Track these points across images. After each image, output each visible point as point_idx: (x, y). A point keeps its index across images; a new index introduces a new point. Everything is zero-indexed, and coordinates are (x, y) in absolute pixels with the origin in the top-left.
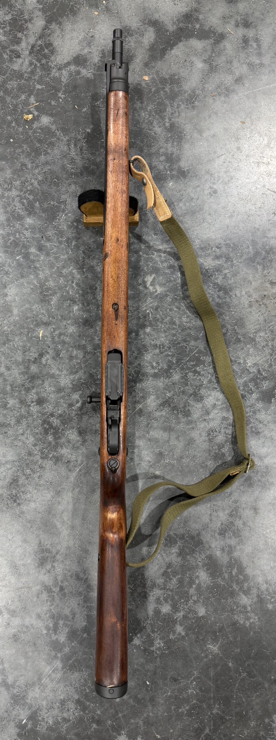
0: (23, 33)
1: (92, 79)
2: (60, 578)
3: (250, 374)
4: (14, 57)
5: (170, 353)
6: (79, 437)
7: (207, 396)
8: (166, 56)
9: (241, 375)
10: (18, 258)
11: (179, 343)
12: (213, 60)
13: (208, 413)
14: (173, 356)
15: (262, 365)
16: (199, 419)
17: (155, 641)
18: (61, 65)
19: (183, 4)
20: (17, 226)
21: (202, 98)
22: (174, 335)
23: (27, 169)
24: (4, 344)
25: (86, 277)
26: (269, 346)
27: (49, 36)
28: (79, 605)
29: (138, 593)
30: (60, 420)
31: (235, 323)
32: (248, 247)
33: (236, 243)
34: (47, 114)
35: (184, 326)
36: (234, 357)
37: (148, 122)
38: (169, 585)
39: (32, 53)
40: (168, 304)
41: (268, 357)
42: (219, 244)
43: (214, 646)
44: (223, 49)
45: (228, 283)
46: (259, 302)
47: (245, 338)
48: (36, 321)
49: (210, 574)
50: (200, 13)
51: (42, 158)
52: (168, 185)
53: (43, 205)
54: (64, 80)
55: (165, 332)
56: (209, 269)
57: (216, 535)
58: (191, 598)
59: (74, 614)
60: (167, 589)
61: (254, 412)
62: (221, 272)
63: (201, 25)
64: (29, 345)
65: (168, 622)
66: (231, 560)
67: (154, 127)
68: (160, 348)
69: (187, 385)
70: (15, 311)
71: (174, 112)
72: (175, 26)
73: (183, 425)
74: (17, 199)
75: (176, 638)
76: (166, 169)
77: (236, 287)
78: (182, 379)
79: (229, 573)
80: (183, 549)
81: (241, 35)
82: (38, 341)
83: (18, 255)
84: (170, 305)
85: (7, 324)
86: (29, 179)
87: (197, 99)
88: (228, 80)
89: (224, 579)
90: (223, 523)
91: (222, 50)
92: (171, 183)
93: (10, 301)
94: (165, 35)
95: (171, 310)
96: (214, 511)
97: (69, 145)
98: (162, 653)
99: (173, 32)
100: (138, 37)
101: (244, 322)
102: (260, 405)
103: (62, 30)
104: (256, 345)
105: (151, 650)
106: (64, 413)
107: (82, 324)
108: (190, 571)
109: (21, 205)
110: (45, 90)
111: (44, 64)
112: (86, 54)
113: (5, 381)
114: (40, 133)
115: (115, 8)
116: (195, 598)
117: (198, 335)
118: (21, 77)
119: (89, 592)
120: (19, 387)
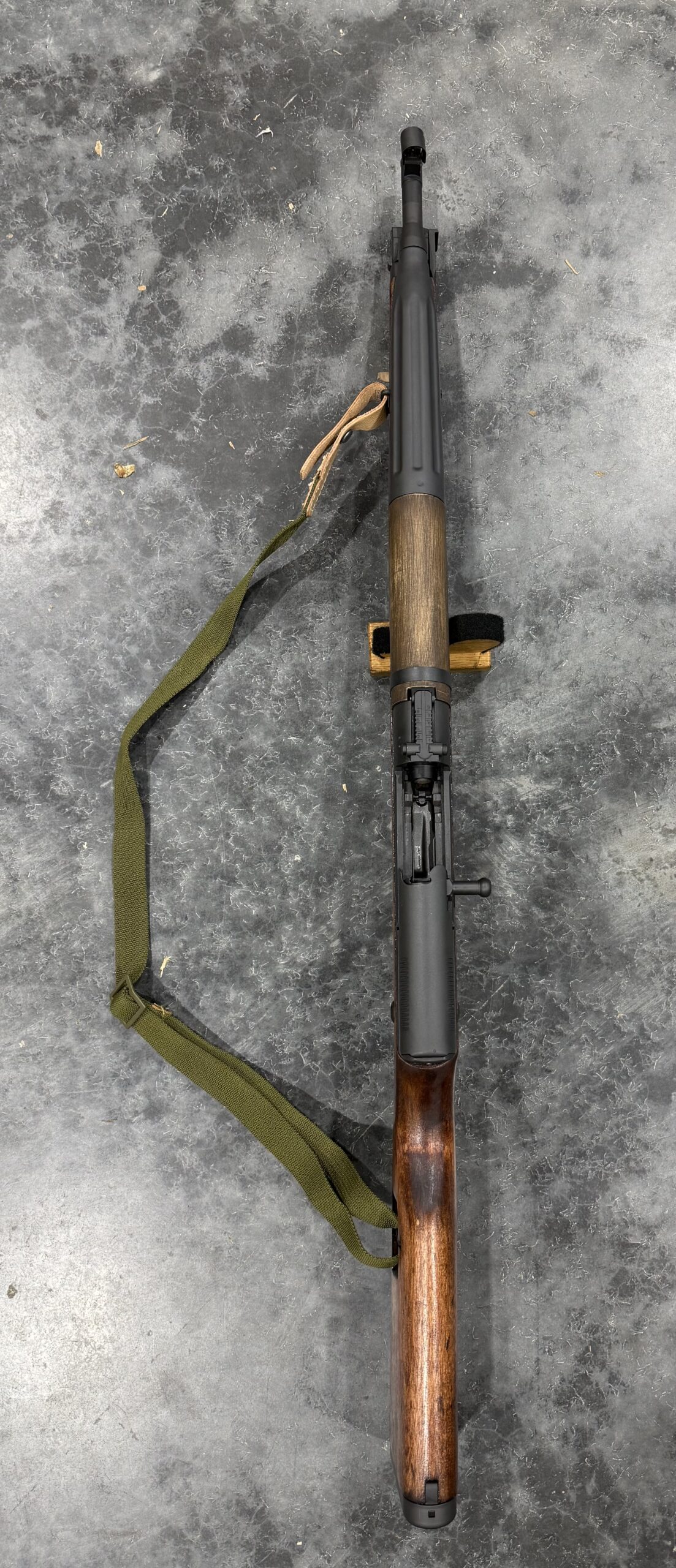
0: (111, 279)
1: (265, 381)
2: (203, 1510)
3: (623, 1036)
4: (92, 333)
6: (241, 1191)
7: (528, 1090)
9: (603, 1040)
10: (104, 785)
11: (465, 970)
12: (532, 332)
13: (532, 1130)
15: (649, 1016)
16: (511, 1142)
18: (196, 350)
19: (466, 208)
20: (103, 714)
21: (508, 419)
23: (125, 586)
24: (73, 981)
25: (258, 824)
26: (663, 972)
27: (169, 284)
29: (377, 1539)
30: (199, 1154)
31: (588, 923)
32: (613, 752)
33: (586, 745)
34: (167, 461)
35: (475, 929)
36: (586, 999)
39: (132, 324)
41: (662, 997)
42: (548, 746)
44: (554, 307)
45: (571, 833)
46: (639, 874)
47: (609, 955)
49: (537, 1494)
50: (504, 227)
51: (158, 561)
53: (162, 666)
54: (204, 384)
56: (528, 802)
57: (551, 1404)
58: (496, 1549)
61: (633, 1125)
62: (555, 807)
63: (507, 254)
66: (582, 1460)
69: (483, 1064)
70: (99, 906)
71: (447, 453)
72: (448, 260)
73: (476, 1157)
74: (102, 654)
77: (588, 840)
78: (473, 1051)
79: (579, 1489)
80: (476, 1439)
81: (595, 276)
83: (104, 779)
85: (80, 936)
86: (128, 610)
87: (498, 423)
88: (568, 376)
89: (568, 1504)
90: (566, 1377)
91: (552, 311)
93: (87, 882)
96: (545, 1352)
97: (216, 532)
99: (445, 274)
101: (608, 920)
102: (646, 1107)
103: (198, 271)
104: (634, 971)
106: (207, 1136)
107: (249, 930)
108: (491, 1488)
109: (112, 667)
110: (162, 407)
111: (158, 348)
112: (251, 324)
113: (74, 1067)
114: (151, 505)
115: (316, 218)
116: (504, 1548)
117: (505, 950)
118: (109, 379)
119: (267, 1540)
120: (105, 1080)
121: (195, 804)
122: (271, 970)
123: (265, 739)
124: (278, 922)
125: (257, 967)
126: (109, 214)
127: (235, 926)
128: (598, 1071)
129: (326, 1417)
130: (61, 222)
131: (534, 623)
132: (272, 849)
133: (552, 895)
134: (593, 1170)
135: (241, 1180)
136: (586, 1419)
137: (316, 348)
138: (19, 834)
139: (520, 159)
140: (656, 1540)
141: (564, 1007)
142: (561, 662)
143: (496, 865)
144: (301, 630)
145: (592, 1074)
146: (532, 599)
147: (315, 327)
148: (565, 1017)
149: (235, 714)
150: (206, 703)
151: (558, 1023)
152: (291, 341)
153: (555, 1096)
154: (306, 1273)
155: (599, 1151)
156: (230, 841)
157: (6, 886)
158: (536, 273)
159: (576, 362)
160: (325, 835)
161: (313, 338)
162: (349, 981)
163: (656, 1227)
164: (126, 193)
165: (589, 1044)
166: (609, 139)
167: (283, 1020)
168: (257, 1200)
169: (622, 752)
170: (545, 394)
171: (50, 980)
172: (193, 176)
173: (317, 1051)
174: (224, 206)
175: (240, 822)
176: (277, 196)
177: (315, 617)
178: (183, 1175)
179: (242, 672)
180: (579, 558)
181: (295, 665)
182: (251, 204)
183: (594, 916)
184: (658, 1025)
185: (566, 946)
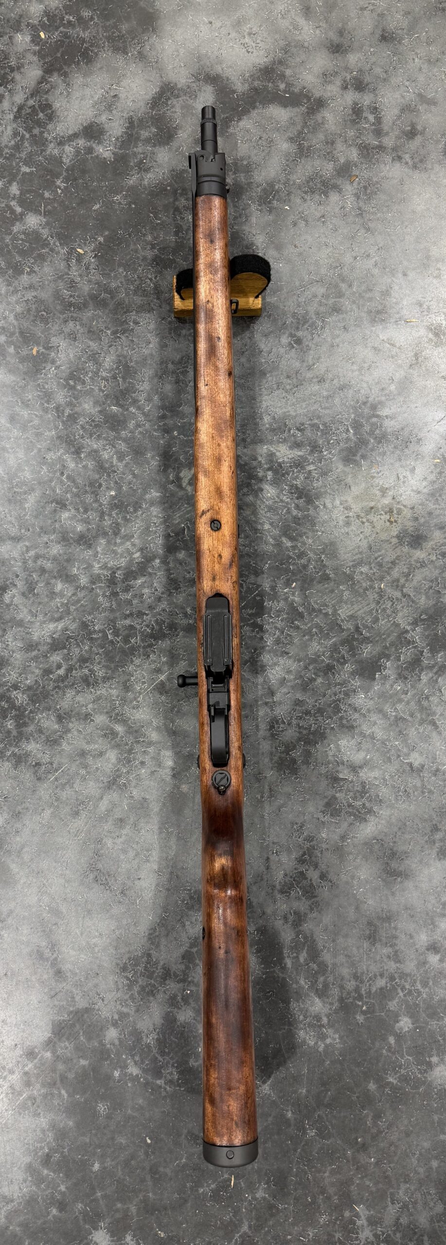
121: (40, 450)
122: (89, 571)
123: (94, 406)
124: (96, 537)
125: (78, 569)
127: (64, 538)
128: (323, 655)
129: (108, 892)
131: (295, 336)
132: (94, 487)
133: (297, 530)
134: (315, 724)
135: (58, 716)
136: (302, 905)
137: (148, 141)
139: (302, 21)
140: (351, 1000)
141: (301, 609)
142: (314, 365)
144: (124, 332)
145: (319, 656)
146: (294, 319)
147: (149, 127)
148: (301, 616)
149: (73, 388)
150: (51, 378)
151: (296, 620)
152: (132, 135)
153: (291, 671)
154: (101, 785)
155: (320, 711)
156: (64, 478)
158: (309, 98)
159: (334, 159)
160: (134, 478)
161: (147, 134)
162: (145, 582)
163: (360, 767)
165: (318, 636)
166: (365, 12)
167: (95, 607)
168: (68, 731)
169: (354, 431)
170: (311, 179)
172: (69, 22)
173: (119, 630)
174: (89, 43)
175: (72, 465)
176: (127, 38)
177: (136, 323)
178: (16, 710)
179: (80, 358)
180: (330, 292)
181: (118, 356)
182: (109, 42)
183: (327, 546)
184: (369, 625)
185: (305, 567)
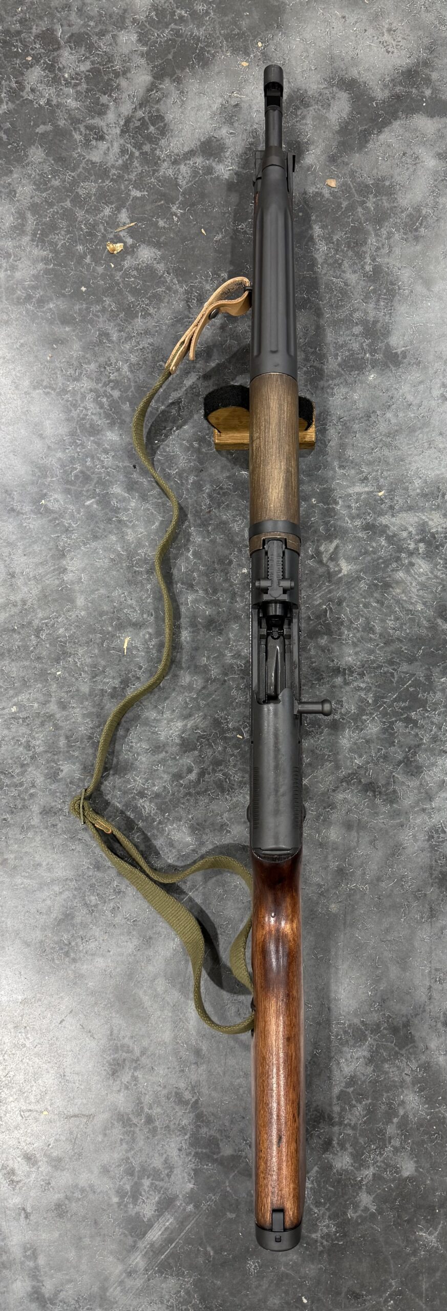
0: (110, 96)
1: (232, 182)
2: (147, 1099)
4: (93, 138)
5: (362, 685)
6: (190, 836)
7: (428, 766)
8: (370, 145)
10: (88, 503)
11: (380, 667)
13: (430, 798)
14: (368, 690)
16: (412, 807)
17: (320, 1222)
18: (178, 155)
19: (404, 52)
20: (90, 445)
21: (431, 221)
22: (371, 652)
23: (110, 341)
24: (57, 660)
25: (213, 541)
27: (158, 101)
28: (180, 1150)
30: (156, 804)
34: (149, 243)
35: (389, 635)
37: (334, 263)
38: (350, 1117)
39: (126, 132)
40: (361, 595)
43: (430, 1234)
48: (119, 619)
49: (426, 1098)
50: (433, 69)
51: (139, 322)
52: (367, 380)
55: (355, 645)
56: (437, 533)
57: (439, 1025)
58: (390, 1143)
59: (171, 1168)
60: (346, 1125)
63: (435, 90)
64: (103, 663)
65: (346, 1185)
67: (344, 272)
68: (345, 674)
69: (392, 744)
70: (80, 601)
71: (380, 245)
72: (387, 91)
73: (383, 818)
74: (90, 396)
75: (360, 1216)
76: (363, 349)
78: (384, 733)
82: (119, 656)
83: (88, 498)
84: (365, 597)
85: (65, 625)
86: (113, 361)
87: (424, 223)
92: (372, 376)
93: (72, 581)
94: (368, 107)
95: (366, 606)
96: (436, 981)
97: (188, 300)
98: (333, 1245)
99: (384, 102)
100: (319, 109)
103: (182, 92)
105: (313, 1239)
106: (164, 791)
107: (203, 627)
108: (387, 1092)
109: (98, 407)
110: (148, 200)
111: (146, 152)
112: (224, 136)
113: (57, 729)
114: (135, 277)
115: (279, 55)
116: (396, 1143)
117: (414, 653)
118: (105, 174)
119: (199, 1126)
120: (82, 742)
126: (111, 44)
130: (71, 48)
138: (17, 539)
143: (409, 584)
157: (5, 581)
164: (125, 29)
171: (39, 658)
